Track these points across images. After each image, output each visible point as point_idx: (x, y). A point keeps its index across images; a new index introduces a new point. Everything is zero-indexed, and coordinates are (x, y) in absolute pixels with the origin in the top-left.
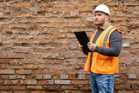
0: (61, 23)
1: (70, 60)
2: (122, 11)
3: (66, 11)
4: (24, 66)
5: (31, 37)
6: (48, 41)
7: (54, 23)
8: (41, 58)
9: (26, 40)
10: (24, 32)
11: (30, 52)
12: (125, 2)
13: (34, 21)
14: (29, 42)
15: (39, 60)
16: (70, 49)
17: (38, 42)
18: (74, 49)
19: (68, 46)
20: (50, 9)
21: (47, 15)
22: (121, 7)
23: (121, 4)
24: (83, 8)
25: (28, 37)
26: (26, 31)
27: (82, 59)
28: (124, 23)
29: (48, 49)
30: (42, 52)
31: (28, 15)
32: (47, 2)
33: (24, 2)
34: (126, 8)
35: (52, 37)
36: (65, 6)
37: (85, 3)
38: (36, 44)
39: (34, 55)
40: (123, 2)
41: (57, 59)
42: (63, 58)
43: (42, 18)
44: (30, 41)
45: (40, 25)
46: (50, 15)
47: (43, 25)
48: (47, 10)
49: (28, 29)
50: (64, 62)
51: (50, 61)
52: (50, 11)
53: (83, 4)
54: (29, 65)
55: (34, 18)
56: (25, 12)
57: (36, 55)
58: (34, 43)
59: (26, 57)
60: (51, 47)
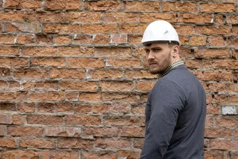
0: (88, 61)
1: (107, 141)
2: (222, 35)
3: (100, 34)
4: (4, 153)
5: (22, 88)
6: (60, 99)
7: (73, 60)
8: (43, 135)
9: (10, 95)
10: (6, 79)
11: (18, 123)
12: (227, 18)
13: (29, 55)
14: (16, 101)
15: (37, 141)
16: (107, 117)
17: (36, 101)
18: (116, 118)
19: (103, 111)
20: (66, 28)
21: (57, 41)
22: (220, 26)
23: (220, 22)
24: (136, 28)
25: (14, 89)
26: (9, 75)
27: (133, 139)
28: (225, 63)
29: (58, 116)
30: (44, 122)
31: (15, 41)
32: (59, 13)
33: (7, 12)
34: (231, 31)
35: (68, 91)
36: (99, 22)
37: (141, 17)
38: (32, 105)
39: (27, 129)
40: (224, 17)
41: (79, 139)
42: (91, 137)
43: (46, 48)
44: (18, 98)
45: (41, 63)
46: (65, 42)
47: (49, 64)
48: (57, 31)
49: (15, 72)
50: (94, 145)
51: (62, 143)
52: (65, 33)
53: (138, 20)
54: (17, 151)
55: (28, 47)
56: (10, 35)
57: (32, 128)
58: (29, 102)
59: (9, 133)
60: (66, 113)
